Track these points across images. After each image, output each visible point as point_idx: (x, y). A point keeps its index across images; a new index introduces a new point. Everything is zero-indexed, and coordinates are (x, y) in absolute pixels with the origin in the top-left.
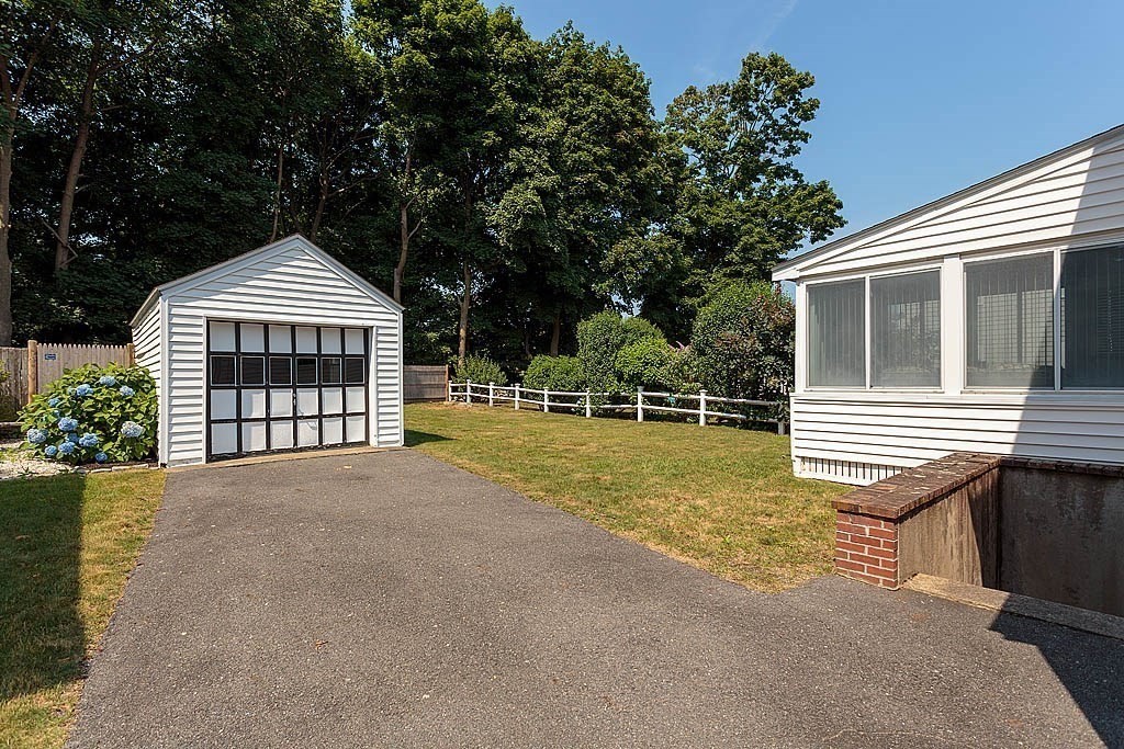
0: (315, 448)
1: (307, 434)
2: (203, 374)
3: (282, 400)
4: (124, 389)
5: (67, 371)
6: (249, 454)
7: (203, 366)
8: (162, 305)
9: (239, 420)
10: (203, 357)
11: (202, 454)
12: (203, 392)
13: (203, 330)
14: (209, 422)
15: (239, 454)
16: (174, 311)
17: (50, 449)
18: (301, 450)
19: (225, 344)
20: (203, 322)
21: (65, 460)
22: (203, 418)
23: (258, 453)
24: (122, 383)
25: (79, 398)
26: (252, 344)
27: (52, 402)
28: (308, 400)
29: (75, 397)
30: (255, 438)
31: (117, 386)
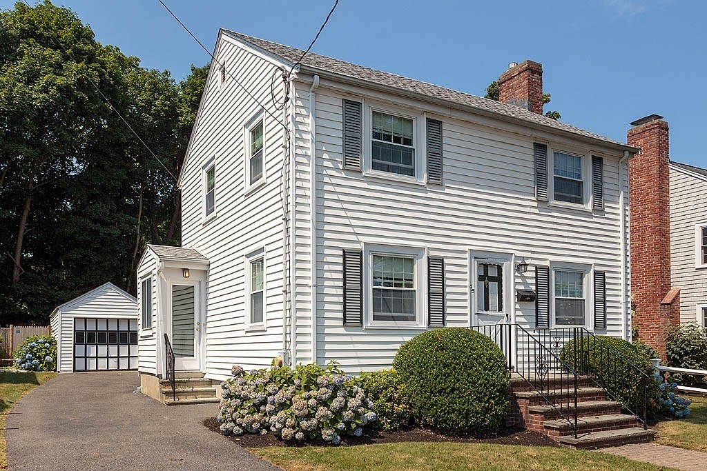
0: (116, 370)
1: (113, 364)
2: (72, 339)
3: (103, 350)
4: (47, 344)
5: (28, 338)
6: (89, 371)
7: (72, 336)
8: (59, 313)
9: (86, 357)
10: (72, 332)
11: (72, 369)
12: (72, 345)
13: (73, 322)
14: (75, 357)
15: (86, 370)
16: (63, 315)
17: (23, 365)
18: (110, 370)
19: (81, 327)
20: (73, 319)
21: (27, 369)
22: (72, 355)
23: (93, 370)
24: (46, 342)
25: (32, 348)
26: (91, 327)
27: (24, 349)
28: (113, 350)
29: (31, 347)
30: (92, 365)
31: (44, 343)
